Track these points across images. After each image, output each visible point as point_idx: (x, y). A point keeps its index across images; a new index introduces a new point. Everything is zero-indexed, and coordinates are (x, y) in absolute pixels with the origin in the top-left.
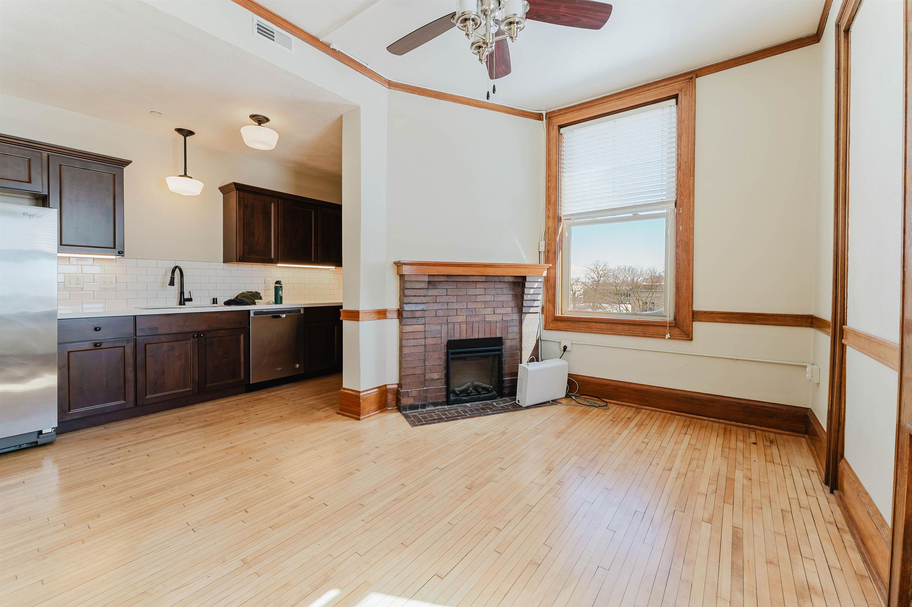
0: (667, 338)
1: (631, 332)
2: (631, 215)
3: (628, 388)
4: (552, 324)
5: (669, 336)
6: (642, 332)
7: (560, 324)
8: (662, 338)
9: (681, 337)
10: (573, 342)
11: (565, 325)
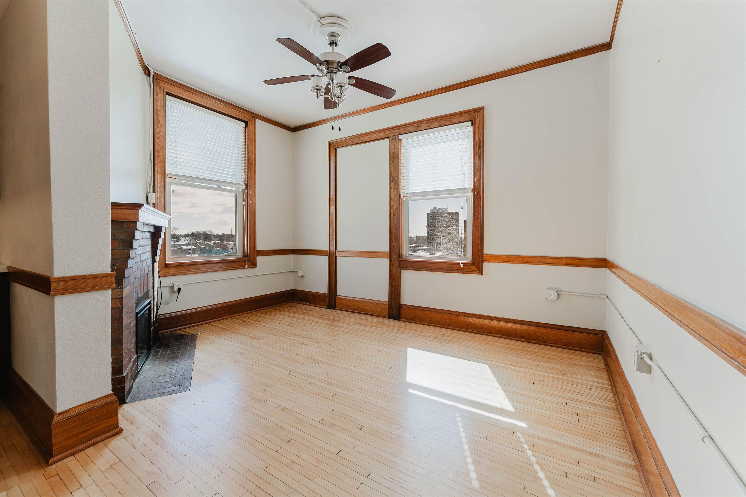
0: (246, 268)
1: (226, 268)
2: (217, 186)
3: (224, 307)
4: (162, 271)
5: (247, 267)
6: (232, 266)
7: (171, 270)
8: (243, 268)
9: (251, 266)
10: (185, 283)
11: (176, 270)
